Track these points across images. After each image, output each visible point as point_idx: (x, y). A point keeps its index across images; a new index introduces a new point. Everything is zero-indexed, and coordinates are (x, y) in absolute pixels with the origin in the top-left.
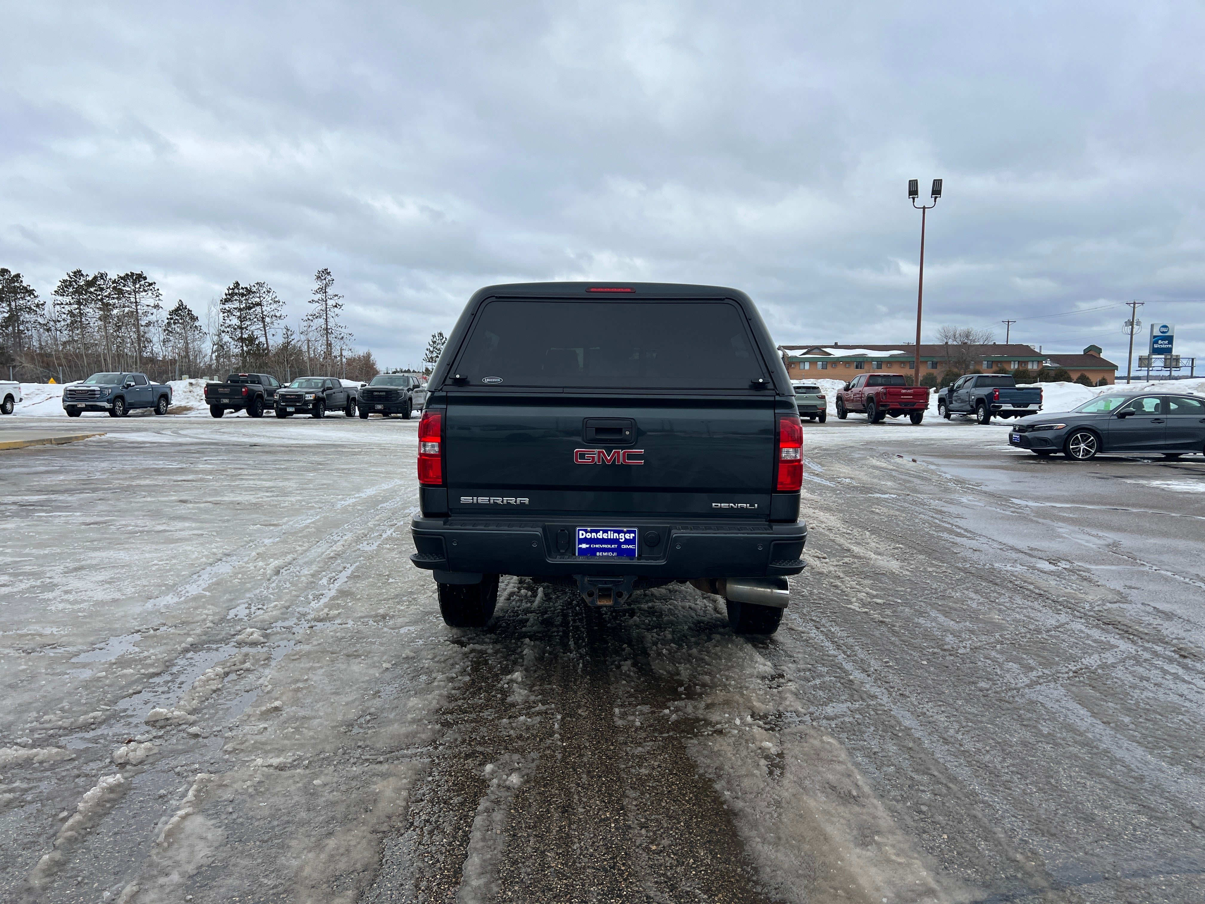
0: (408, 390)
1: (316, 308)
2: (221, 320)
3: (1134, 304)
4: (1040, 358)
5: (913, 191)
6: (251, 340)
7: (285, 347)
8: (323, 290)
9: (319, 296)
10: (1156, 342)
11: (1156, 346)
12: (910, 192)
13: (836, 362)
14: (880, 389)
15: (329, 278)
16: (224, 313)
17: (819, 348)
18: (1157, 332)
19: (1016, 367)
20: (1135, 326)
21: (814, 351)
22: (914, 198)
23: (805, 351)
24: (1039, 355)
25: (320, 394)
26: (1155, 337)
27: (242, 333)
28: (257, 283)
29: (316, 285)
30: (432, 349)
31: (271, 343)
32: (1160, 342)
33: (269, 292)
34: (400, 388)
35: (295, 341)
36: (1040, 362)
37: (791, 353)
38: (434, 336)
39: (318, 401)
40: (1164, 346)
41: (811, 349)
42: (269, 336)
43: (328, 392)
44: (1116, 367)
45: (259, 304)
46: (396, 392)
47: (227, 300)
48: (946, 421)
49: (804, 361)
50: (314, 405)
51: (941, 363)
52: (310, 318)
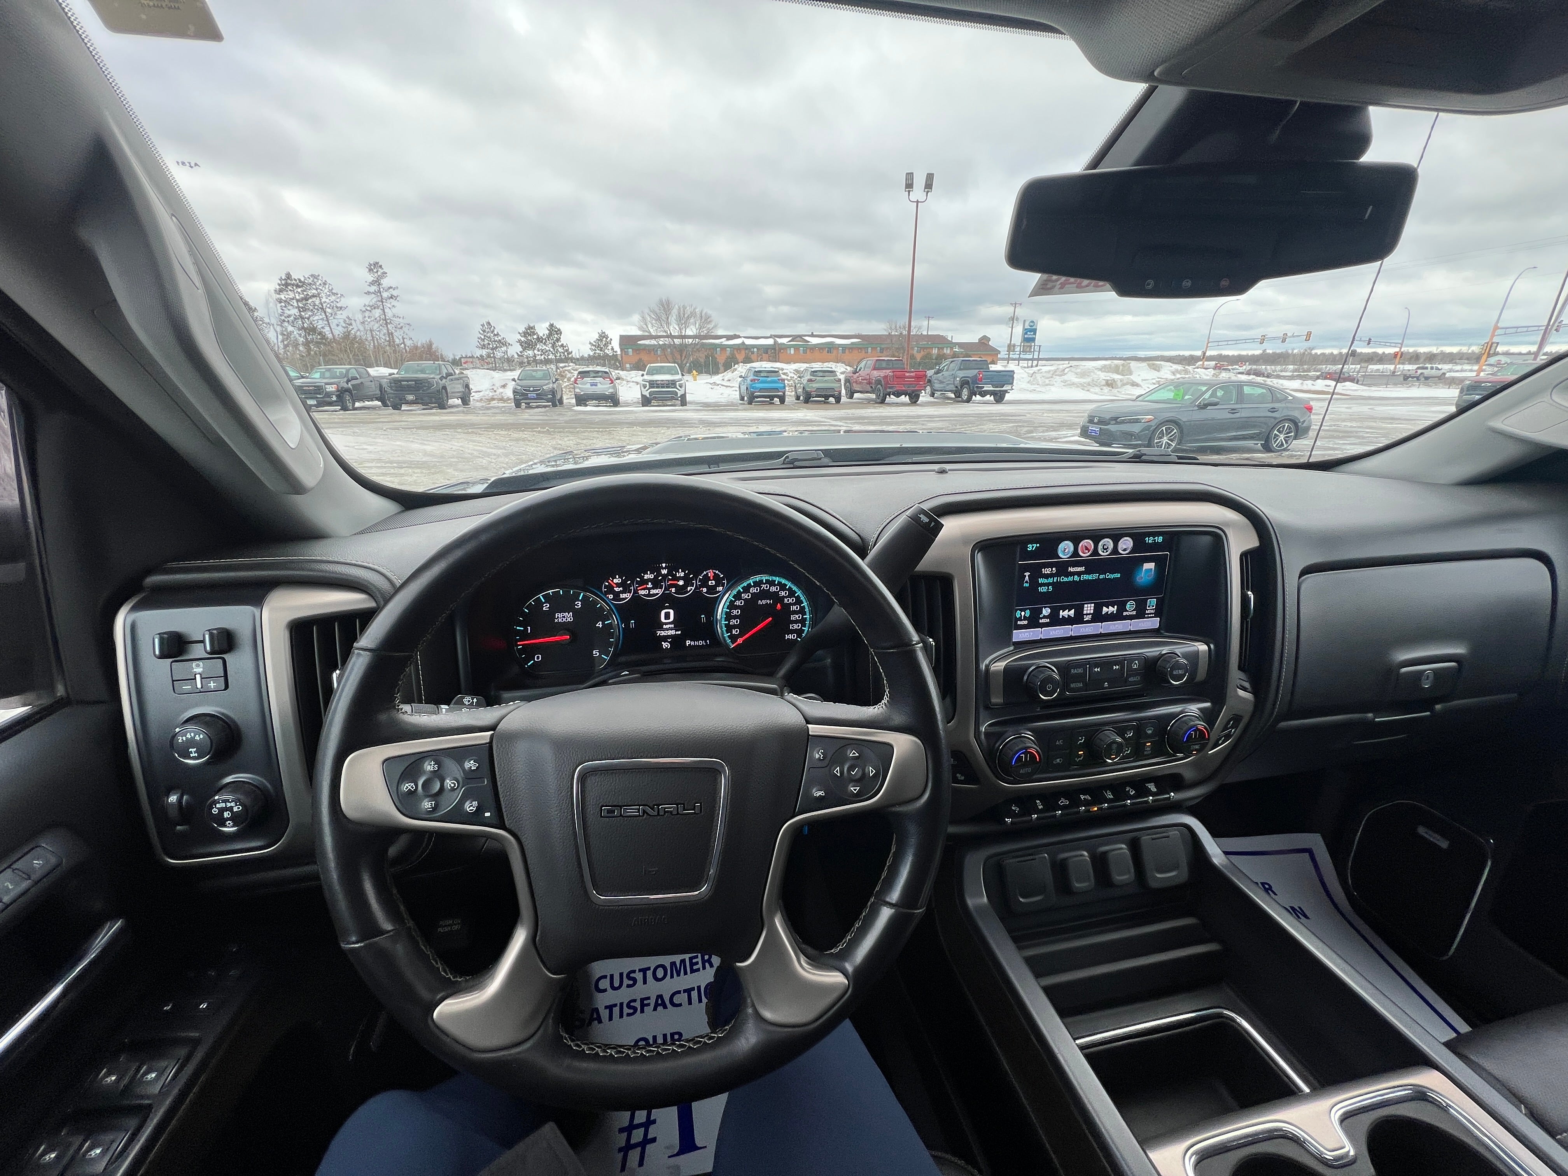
0: (441, 379)
1: (372, 300)
2: (280, 311)
3: (1016, 304)
4: (952, 345)
5: (909, 186)
6: (312, 330)
7: (347, 336)
8: (377, 282)
9: (373, 288)
10: (1026, 333)
11: (1026, 336)
12: (906, 184)
13: (813, 348)
14: (888, 372)
15: (381, 271)
16: (280, 302)
17: (800, 336)
18: (1027, 326)
19: (936, 352)
20: (1015, 321)
21: (797, 339)
22: (909, 192)
23: (790, 339)
24: (951, 342)
25: (345, 385)
26: (1026, 329)
27: (303, 323)
28: (312, 276)
29: (370, 278)
30: (483, 337)
31: (336, 333)
32: (1029, 333)
33: (325, 284)
34: (432, 376)
35: (355, 330)
36: (952, 348)
37: (780, 341)
38: (483, 325)
39: (342, 393)
40: (1031, 336)
41: (794, 338)
42: (333, 326)
43: (354, 382)
44: (999, 352)
45: (317, 296)
46: (426, 381)
47: (281, 291)
48: (932, 399)
49: (790, 347)
50: (338, 396)
51: (887, 348)
52: (369, 308)
